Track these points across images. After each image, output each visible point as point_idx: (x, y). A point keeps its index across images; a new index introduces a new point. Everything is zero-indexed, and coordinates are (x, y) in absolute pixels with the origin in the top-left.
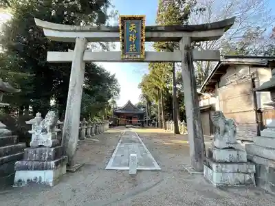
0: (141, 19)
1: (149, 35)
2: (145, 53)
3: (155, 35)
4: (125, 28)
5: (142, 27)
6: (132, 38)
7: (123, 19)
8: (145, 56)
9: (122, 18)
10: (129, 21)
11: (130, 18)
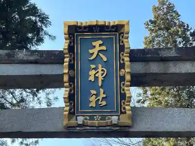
0: (118, 30)
1: (140, 68)
2: (134, 109)
3: (155, 68)
4: (78, 49)
5: (122, 48)
6: (97, 73)
7: (74, 31)
8: (133, 118)
9: (70, 27)
10: (88, 36)
11: (91, 29)
